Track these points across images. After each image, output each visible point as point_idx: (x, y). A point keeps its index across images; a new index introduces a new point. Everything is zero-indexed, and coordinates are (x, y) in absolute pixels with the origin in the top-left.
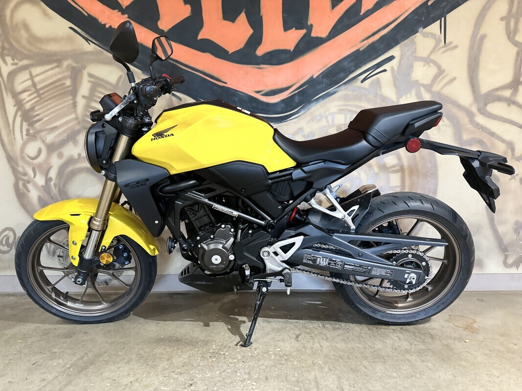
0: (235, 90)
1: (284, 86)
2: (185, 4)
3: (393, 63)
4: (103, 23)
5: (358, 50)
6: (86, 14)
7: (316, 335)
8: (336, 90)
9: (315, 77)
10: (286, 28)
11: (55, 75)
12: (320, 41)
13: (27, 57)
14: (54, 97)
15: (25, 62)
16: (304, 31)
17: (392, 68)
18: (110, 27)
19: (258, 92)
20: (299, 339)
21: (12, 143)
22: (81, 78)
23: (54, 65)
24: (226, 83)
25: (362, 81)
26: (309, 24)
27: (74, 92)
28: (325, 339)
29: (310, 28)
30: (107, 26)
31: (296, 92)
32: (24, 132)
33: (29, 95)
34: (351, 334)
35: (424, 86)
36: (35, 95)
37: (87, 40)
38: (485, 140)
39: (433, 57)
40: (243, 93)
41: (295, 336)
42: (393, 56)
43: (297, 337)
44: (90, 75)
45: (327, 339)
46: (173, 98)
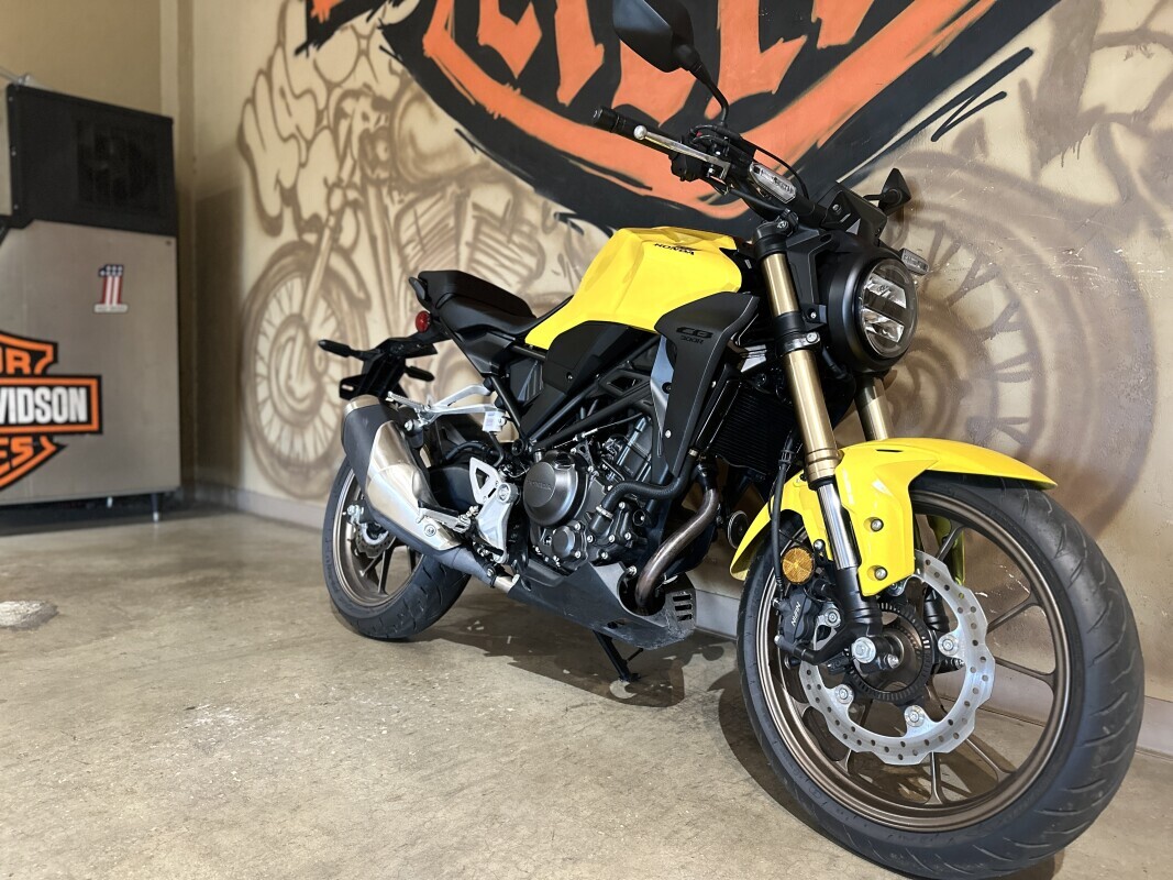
2: (596, 45)
3: (1030, 71)
4: (491, 112)
5: (929, 54)
6: (473, 102)
8: (868, 169)
9: (820, 145)
10: (766, 43)
11: (439, 211)
12: (838, 54)
13: (412, 188)
14: (438, 247)
15: (411, 196)
16: (803, 40)
17: (1024, 85)
18: (499, 116)
19: (702, 199)
21: (397, 322)
22: (465, 213)
23: (438, 196)
24: (650, 189)
25: (935, 138)
26: (813, 20)
27: (457, 238)
29: (814, 30)
30: (496, 117)
32: (408, 307)
33: (414, 248)
35: (1120, 118)
37: (472, 145)
39: (1158, 25)
42: (1027, 49)
44: (476, 207)
46: (574, 232)
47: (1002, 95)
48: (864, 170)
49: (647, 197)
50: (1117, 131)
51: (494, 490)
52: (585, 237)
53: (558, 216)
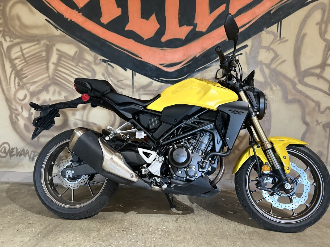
0: (147, 63)
1: (178, 62)
2: (118, 8)
3: (247, 50)
4: (66, 18)
5: (225, 40)
6: (56, 12)
7: (188, 219)
8: (210, 65)
9: (197, 56)
10: (181, 25)
11: (36, 49)
12: (201, 34)
13: (19, 37)
14: (35, 63)
15: (18, 40)
16: (192, 27)
17: (246, 53)
18: (71, 20)
19: (161, 65)
20: (178, 221)
21: (9, 90)
22: (52, 52)
23: (36, 43)
24: (142, 58)
26: (195, 23)
27: (47, 60)
28: (194, 221)
29: (195, 26)
30: (69, 20)
31: (185, 65)
32: (17, 84)
33: (20, 61)
34: (209, 219)
35: (265, 64)
36: (23, 61)
37: (56, 28)
38: (302, 100)
39: (272, 47)
40: (152, 65)
41: (175, 219)
42: (247, 45)
43: (177, 220)
44: (58, 50)
45: (195, 222)
46: (109, 66)
47: (241, 54)
48: (209, 65)
49: (140, 60)
50: (264, 67)
51: (156, 158)
52: (114, 69)
53: (101, 60)
